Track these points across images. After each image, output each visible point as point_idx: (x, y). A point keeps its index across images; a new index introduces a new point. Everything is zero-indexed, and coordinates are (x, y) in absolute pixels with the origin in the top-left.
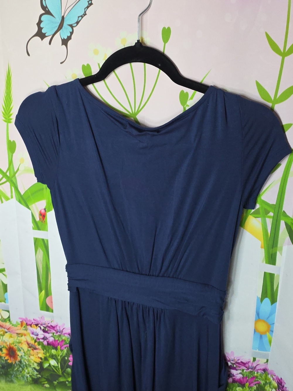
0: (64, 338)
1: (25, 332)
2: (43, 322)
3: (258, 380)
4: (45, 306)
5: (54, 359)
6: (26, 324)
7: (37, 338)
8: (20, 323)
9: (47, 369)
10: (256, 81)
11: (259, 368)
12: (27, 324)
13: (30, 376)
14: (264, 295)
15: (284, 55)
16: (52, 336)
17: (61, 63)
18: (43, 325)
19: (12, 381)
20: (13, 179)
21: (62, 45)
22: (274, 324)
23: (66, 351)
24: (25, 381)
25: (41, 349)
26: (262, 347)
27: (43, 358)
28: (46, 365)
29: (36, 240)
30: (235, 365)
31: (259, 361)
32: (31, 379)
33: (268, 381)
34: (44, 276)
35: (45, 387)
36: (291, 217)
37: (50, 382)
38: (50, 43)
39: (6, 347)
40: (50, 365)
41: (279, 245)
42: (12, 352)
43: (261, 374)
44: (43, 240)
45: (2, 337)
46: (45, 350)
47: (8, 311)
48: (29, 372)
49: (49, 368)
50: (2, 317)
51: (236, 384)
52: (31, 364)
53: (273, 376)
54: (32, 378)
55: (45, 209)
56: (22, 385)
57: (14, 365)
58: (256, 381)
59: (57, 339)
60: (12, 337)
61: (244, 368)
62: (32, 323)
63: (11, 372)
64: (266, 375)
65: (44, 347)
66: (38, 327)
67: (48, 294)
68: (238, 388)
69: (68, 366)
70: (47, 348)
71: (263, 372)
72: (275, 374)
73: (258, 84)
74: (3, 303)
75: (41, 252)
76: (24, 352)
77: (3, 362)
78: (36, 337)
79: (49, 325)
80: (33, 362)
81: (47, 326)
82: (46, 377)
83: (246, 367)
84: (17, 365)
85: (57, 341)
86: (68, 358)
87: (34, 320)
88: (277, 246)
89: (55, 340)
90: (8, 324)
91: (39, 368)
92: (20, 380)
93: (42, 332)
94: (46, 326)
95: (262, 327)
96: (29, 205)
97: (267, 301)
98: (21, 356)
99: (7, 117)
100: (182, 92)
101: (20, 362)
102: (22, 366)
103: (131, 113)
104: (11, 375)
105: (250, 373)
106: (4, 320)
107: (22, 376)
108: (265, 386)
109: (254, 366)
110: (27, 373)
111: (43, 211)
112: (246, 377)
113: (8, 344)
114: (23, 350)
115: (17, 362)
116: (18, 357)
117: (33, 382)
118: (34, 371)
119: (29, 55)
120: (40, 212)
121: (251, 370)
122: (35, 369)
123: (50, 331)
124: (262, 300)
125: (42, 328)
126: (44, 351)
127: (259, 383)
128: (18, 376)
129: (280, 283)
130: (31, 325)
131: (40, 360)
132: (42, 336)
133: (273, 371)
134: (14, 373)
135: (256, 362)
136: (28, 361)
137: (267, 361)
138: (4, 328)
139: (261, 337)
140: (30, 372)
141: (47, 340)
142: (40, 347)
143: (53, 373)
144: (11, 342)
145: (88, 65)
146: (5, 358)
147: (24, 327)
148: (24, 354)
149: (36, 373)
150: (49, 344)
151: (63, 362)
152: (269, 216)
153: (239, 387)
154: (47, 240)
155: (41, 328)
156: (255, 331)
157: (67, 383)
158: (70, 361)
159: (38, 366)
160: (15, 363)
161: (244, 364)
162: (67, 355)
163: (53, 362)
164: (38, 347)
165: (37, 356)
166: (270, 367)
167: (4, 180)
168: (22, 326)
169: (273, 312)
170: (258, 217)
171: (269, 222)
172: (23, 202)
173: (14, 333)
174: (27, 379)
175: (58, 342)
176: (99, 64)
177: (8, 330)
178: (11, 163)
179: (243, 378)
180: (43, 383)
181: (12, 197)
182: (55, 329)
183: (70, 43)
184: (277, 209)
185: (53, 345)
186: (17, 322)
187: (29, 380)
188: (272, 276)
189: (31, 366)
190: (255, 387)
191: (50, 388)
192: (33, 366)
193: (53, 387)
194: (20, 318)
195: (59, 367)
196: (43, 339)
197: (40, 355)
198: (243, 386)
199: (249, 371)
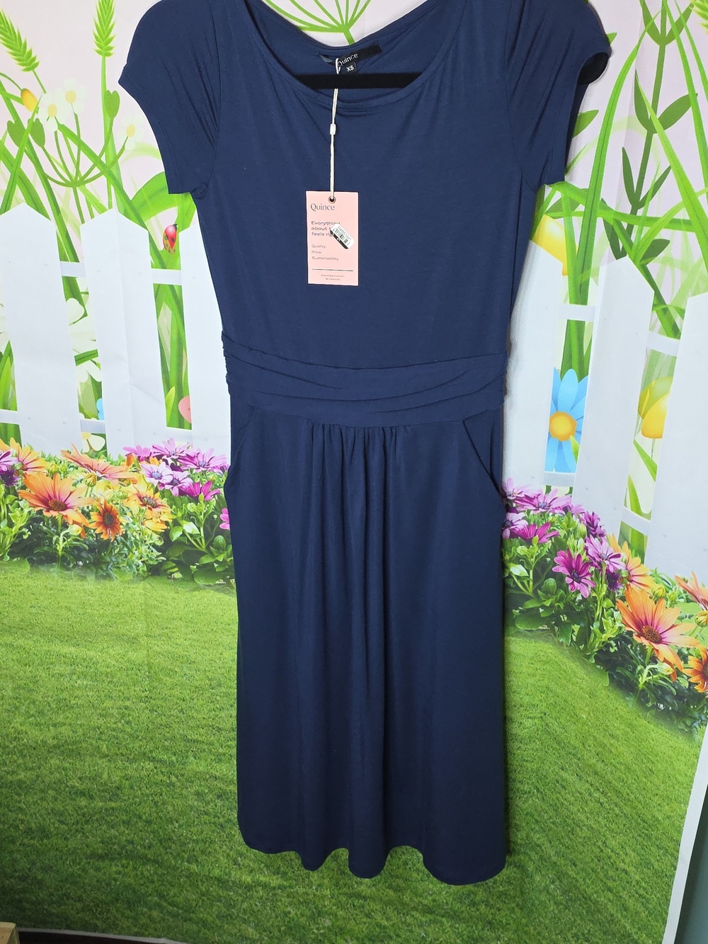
0: (211, 477)
1: (135, 476)
2: (172, 450)
3: (555, 528)
4: (176, 418)
5: (193, 521)
6: (138, 458)
7: (159, 483)
8: (126, 458)
9: (178, 542)
11: (557, 506)
12: (139, 459)
13: (143, 562)
14: (567, 364)
16: (189, 476)
18: (172, 457)
19: (108, 577)
20: (114, 170)
22: (582, 417)
23: (214, 503)
24: (134, 573)
25: (166, 505)
26: (562, 465)
27: (170, 521)
28: (176, 535)
29: (158, 289)
30: (516, 503)
31: (556, 491)
32: (145, 569)
33: (571, 529)
34: (175, 359)
35: (174, 579)
36: (614, 209)
37: (183, 566)
39: (98, 508)
40: (184, 535)
41: (593, 266)
42: (108, 517)
43: (559, 517)
44: (172, 287)
45: (90, 488)
46: (174, 507)
47: (104, 436)
48: (144, 553)
49: (183, 540)
50: (91, 448)
51: (516, 541)
52: (146, 539)
53: (581, 515)
54: (148, 566)
55: (175, 225)
56: (128, 582)
57: (113, 543)
58: (550, 531)
59: (198, 480)
60: (110, 488)
61: (531, 507)
62: (151, 453)
63: (108, 559)
64: (569, 519)
65: (172, 501)
66: (161, 460)
67: (181, 393)
68: (520, 547)
69: (220, 532)
70: (179, 502)
71: (564, 513)
72: (583, 510)
74: (94, 420)
75: (167, 311)
76: (133, 518)
77: (91, 539)
78: (158, 481)
79: (184, 455)
80: (150, 532)
81: (180, 458)
82: (176, 559)
83: (534, 506)
84: (118, 544)
85: (199, 483)
86: (219, 516)
87: (153, 447)
88: (589, 267)
89: (194, 484)
90: (102, 462)
91: (163, 542)
92: (123, 573)
93: (170, 471)
94: (177, 457)
95: (563, 426)
96: (143, 219)
97: (572, 374)
98: (127, 524)
99: (103, 45)
101: (125, 536)
102: (128, 543)
103: (340, 23)
104: (108, 563)
105: (541, 516)
106: (95, 455)
107: (128, 564)
108: (567, 540)
109: (548, 502)
110: (137, 558)
111: (171, 230)
112: (534, 525)
113: (102, 502)
114: (131, 512)
115: (119, 538)
116: (121, 526)
117: (150, 574)
118: (152, 551)
120: (166, 232)
121: (543, 510)
122: (154, 546)
123: (186, 465)
124: (563, 373)
125: (170, 462)
126: (171, 508)
127: (556, 536)
128: (121, 566)
129: (593, 335)
130: (147, 459)
131: (166, 527)
132: (169, 479)
133: (580, 506)
134: (114, 560)
135: (551, 493)
136: (141, 532)
137: (571, 489)
138: (95, 471)
139: (560, 446)
141: (180, 485)
142: (164, 501)
143: (190, 549)
144: (108, 498)
146: (94, 530)
147: (134, 466)
148: (131, 520)
149: (156, 553)
150: (182, 493)
151: (210, 526)
152: (577, 212)
153: (521, 545)
154: (180, 287)
155: (167, 464)
156: (550, 436)
157: (216, 565)
158: (221, 522)
159: (160, 539)
160: (115, 539)
161: (529, 499)
162: (218, 510)
163: (190, 528)
164: (160, 501)
165: (158, 520)
166: (574, 502)
167: (96, 171)
168: (128, 464)
169: (581, 395)
170: (558, 218)
171: (577, 222)
172: (132, 214)
173: (114, 479)
174: (138, 570)
175: (201, 486)
177: (102, 474)
178: (109, 136)
179: (529, 527)
180: (169, 571)
181: (110, 207)
182: (196, 460)
184: (591, 196)
185: (190, 494)
186: (120, 457)
187: (141, 572)
188: (580, 325)
189: (145, 541)
190: (549, 544)
191: (183, 579)
192: (151, 542)
193: (189, 577)
194: (126, 449)
195: (202, 535)
196: (171, 483)
197: (166, 518)
198: (528, 542)
199: (538, 512)
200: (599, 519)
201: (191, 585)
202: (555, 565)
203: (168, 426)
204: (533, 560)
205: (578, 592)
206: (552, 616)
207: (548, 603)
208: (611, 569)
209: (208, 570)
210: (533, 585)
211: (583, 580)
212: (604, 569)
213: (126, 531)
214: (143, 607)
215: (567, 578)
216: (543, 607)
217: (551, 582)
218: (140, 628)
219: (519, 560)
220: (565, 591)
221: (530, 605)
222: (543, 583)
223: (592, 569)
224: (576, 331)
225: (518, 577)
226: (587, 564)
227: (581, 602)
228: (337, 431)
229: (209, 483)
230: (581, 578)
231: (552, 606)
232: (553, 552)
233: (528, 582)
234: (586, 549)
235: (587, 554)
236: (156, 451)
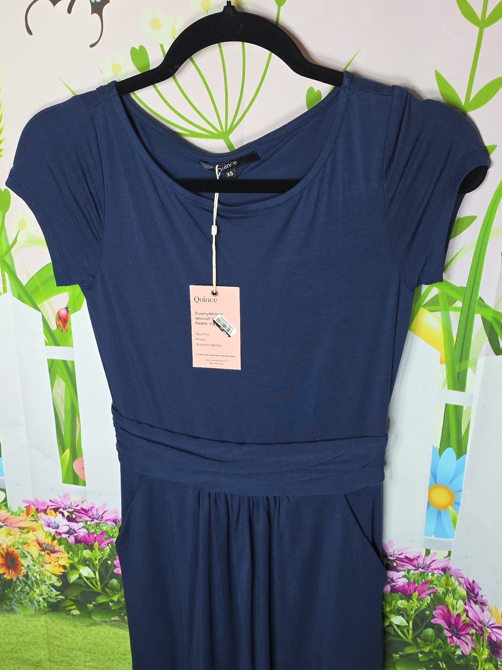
0: (104, 528)
1: (34, 524)
2: (68, 504)
3: (434, 586)
4: (71, 476)
5: (88, 565)
6: (36, 509)
7: (56, 532)
8: (25, 509)
9: (74, 583)
10: (436, 71)
11: (436, 567)
12: (38, 510)
13: (43, 599)
14: (445, 442)
15: (483, 23)
16: (84, 527)
17: (92, 46)
18: (68, 510)
19: (12, 611)
20: (7, 259)
21: (92, 13)
22: (461, 490)
23: (108, 551)
24: (36, 608)
25: (64, 551)
26: (440, 531)
27: (68, 565)
28: (73, 578)
29: (52, 364)
30: (395, 562)
31: (435, 554)
32: (46, 605)
33: (450, 588)
34: (69, 425)
35: (73, 615)
36: (493, 307)
37: (80, 605)
38: (69, 11)
39: (2, 552)
40: (80, 577)
41: (471, 357)
42: (11, 560)
43: (438, 576)
44: (65, 362)
46: (71, 553)
47: (4, 490)
48: (43, 592)
49: (80, 581)
51: (397, 596)
52: (46, 579)
53: (460, 579)
54: (48, 603)
55: (67, 308)
56: (31, 616)
57: (15, 582)
58: (430, 589)
59: (93, 531)
60: (11, 535)
61: (411, 567)
62: (48, 507)
63: (11, 596)
64: (447, 578)
65: (69, 548)
66: (58, 513)
67: (76, 454)
69: (114, 576)
70: (75, 549)
71: (443, 573)
72: (463, 575)
73: (438, 75)
75: (61, 384)
76: (33, 560)
78: (55, 530)
79: (79, 508)
80: (49, 574)
81: (75, 511)
82: (73, 598)
83: (414, 566)
84: (20, 583)
85: (93, 533)
86: (112, 562)
87: (50, 501)
88: (467, 358)
89: (89, 534)
90: (3, 513)
91: (61, 583)
92: (26, 608)
93: (66, 522)
94: (73, 510)
95: (441, 497)
96: (37, 302)
97: (450, 452)
98: (28, 566)
100: (311, 90)
101: (27, 576)
102: (29, 583)
103: (220, 131)
104: (11, 600)
105: (421, 575)
107: (30, 601)
108: (445, 596)
109: (428, 563)
110: (38, 595)
111: (63, 312)
112: (414, 583)
113: (4, 546)
114: (31, 556)
115: (21, 578)
116: (23, 568)
117: (50, 609)
118: (51, 591)
119: (30, 32)
120: (58, 313)
121: (423, 571)
122: (53, 586)
123: (81, 517)
124: (441, 452)
125: (66, 514)
126: (68, 553)
127: (435, 593)
128: (23, 602)
129: (472, 420)
130: (45, 511)
131: (63, 571)
132: (66, 529)
133: (459, 570)
134: (17, 596)
135: (430, 556)
136: (40, 573)
137: (450, 553)
139: (439, 514)
140: (45, 593)
141: (75, 534)
142: (62, 548)
143: (86, 589)
144: (9, 543)
145: (142, 47)
147: (32, 516)
148: (32, 562)
149: (55, 592)
150: (78, 541)
151: (105, 570)
152: (455, 308)
153: (401, 600)
154: (73, 362)
155: (63, 515)
156: (429, 505)
157: (111, 604)
158: (115, 567)
159: (58, 580)
160: (18, 579)
161: (409, 560)
162: (111, 557)
163: (86, 572)
164: (57, 548)
165: (57, 564)
166: (453, 564)
168: (28, 514)
169: (459, 472)
170: (436, 311)
171: (455, 318)
173: (14, 527)
174: (39, 606)
175: (95, 536)
176: (162, 46)
177: (3, 522)
178: (2, 229)
179: (409, 584)
180: (67, 609)
181: (5, 291)
182: (90, 513)
183: (106, 9)
184: (469, 294)
185: (86, 542)
186: (19, 508)
187: (42, 607)
188: (458, 410)
189: (45, 582)
190: (428, 599)
191: (80, 616)
192: (50, 582)
193: (86, 614)
194: (24, 501)
195: (98, 578)
196: (68, 532)
197: (63, 562)
198: (409, 597)
199: (418, 571)
200: (480, 588)
201: (88, 621)
202: (434, 617)
203: (64, 482)
204: (413, 612)
205: (458, 647)
206: (431, 660)
207: (427, 650)
208: (494, 638)
209: (103, 608)
210: (413, 633)
211: (462, 638)
212: (486, 635)
213: (27, 572)
214: (45, 637)
215: (445, 631)
216: (422, 652)
217: (430, 631)
218: (43, 654)
219: (399, 612)
220: (443, 641)
221: (409, 650)
222: (421, 632)
223: (473, 631)
224: (454, 415)
225: (398, 626)
226: (467, 626)
227: (460, 657)
228: (223, 498)
229: (103, 533)
230: (461, 635)
231: (430, 652)
232: (432, 606)
233: (408, 631)
234: (466, 611)
235: (467, 616)
236: (53, 504)
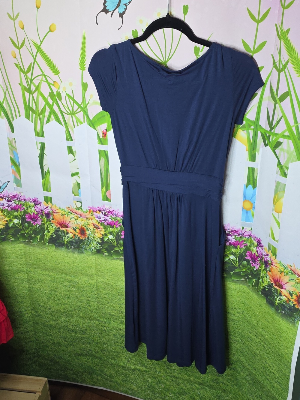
0: (118, 219)
1: (92, 217)
2: (104, 209)
3: (246, 243)
4: (105, 197)
5: (112, 234)
6: (93, 211)
7: (100, 220)
8: (89, 210)
9: (106, 241)
10: (242, 39)
11: (246, 235)
14: (249, 183)
15: (258, 22)
16: (110, 218)
17: (118, 29)
18: (104, 211)
19: (82, 252)
20: (85, 109)
21: (119, 17)
22: (255, 202)
23: (119, 229)
25: (102, 228)
26: (248, 220)
27: (104, 234)
28: (106, 239)
29: (100, 152)
30: (231, 232)
31: (246, 229)
33: (252, 243)
34: (105, 177)
35: (105, 255)
36: (264, 128)
37: (108, 251)
38: (111, 16)
39: (79, 228)
40: (108, 239)
41: (257, 148)
42: (83, 231)
43: (247, 238)
44: (105, 151)
45: (76, 221)
47: (81, 202)
48: (94, 245)
49: (108, 241)
50: (76, 206)
51: (231, 246)
52: (96, 240)
53: (255, 239)
54: (96, 249)
55: (106, 130)
56: (89, 255)
58: (244, 244)
59: (114, 220)
60: (83, 221)
61: (237, 235)
63: (82, 246)
64: (251, 239)
65: (104, 227)
66: (100, 212)
67: (107, 189)
68: (233, 249)
69: (121, 239)
70: (107, 227)
71: (249, 237)
72: (256, 237)
73: (243, 40)
74: (77, 196)
75: (103, 160)
76: (91, 232)
77: (76, 238)
78: (99, 219)
79: (108, 211)
80: (97, 237)
82: (106, 248)
84: (86, 241)
85: (114, 221)
86: (121, 233)
87: (98, 207)
89: (112, 221)
90: (80, 212)
92: (88, 252)
93: (103, 216)
94: (106, 211)
95: (248, 205)
96: (95, 127)
97: (250, 186)
98: (89, 234)
99: (82, 66)
100: (196, 46)
101: (88, 238)
102: (89, 241)
103: (163, 61)
104: (82, 248)
105: (240, 238)
106: (78, 209)
107: (89, 249)
108: (250, 247)
109: (243, 233)
110: (93, 246)
111: (105, 131)
112: (238, 241)
113: (80, 226)
114: (90, 230)
115: (86, 239)
116: (87, 235)
117: (97, 252)
119: (97, 24)
120: (103, 132)
121: (241, 236)
122: (98, 242)
123: (109, 214)
124: (247, 187)
126: (104, 229)
127: (246, 245)
128: (87, 249)
129: (258, 173)
130: (96, 211)
131: (102, 236)
132: (103, 219)
133: (255, 235)
134: (84, 246)
135: (244, 230)
136: (94, 237)
137: (252, 228)
138: (78, 214)
139: (247, 212)
140: (95, 245)
141: (107, 221)
143: (111, 244)
144: (82, 224)
145: (136, 30)
146: (78, 235)
147: (91, 213)
148: (91, 233)
149: (99, 245)
150: (108, 224)
151: (118, 236)
152: (251, 129)
154: (108, 151)
155: (103, 213)
156: (243, 208)
157: (120, 251)
158: (122, 235)
159: (100, 240)
160: (85, 239)
161: (236, 232)
162: (121, 231)
163: (111, 237)
164: (100, 227)
165: (100, 233)
166: (253, 234)
167: (79, 110)
168: (90, 213)
169: (254, 195)
170: (244, 130)
171: (251, 132)
172: (91, 125)
173: (84, 218)
174: (93, 251)
176: (143, 30)
177: (80, 216)
178: (84, 98)
179: (236, 242)
180: (103, 252)
181: (84, 122)
182: (113, 213)
183: (124, 16)
184: (256, 123)
185: (111, 225)
186: (86, 210)
187: (94, 251)
188: (253, 169)
189: (95, 241)
190: (244, 248)
191: (108, 255)
192: (97, 241)
193: (110, 255)
194: (89, 207)
195: (115, 240)
196: (104, 220)
197: (102, 233)
198: (236, 247)
199: (239, 236)
200: (261, 240)
201: (111, 258)
202: (246, 256)
203: (103, 200)
204: (238, 254)
205: (255, 267)
206: (245, 275)
207: (244, 270)
208: (266, 260)
209: (117, 253)
210: (238, 263)
211: (256, 263)
212: (263, 259)
213: (89, 236)
214: (95, 264)
215: (251, 261)
216: (242, 272)
217: (245, 262)
218: (93, 272)
219: (233, 254)
220: (250, 266)
221: (237, 270)
222: (242, 262)
223: (259, 259)
224: (252, 171)
225: (232, 260)
226: (258, 257)
227: (255, 271)
229: (117, 221)
230: (255, 262)
231: (245, 271)
232: (245, 251)
233: (236, 262)
234: (257, 251)
235: (257, 253)
236: (99, 209)
